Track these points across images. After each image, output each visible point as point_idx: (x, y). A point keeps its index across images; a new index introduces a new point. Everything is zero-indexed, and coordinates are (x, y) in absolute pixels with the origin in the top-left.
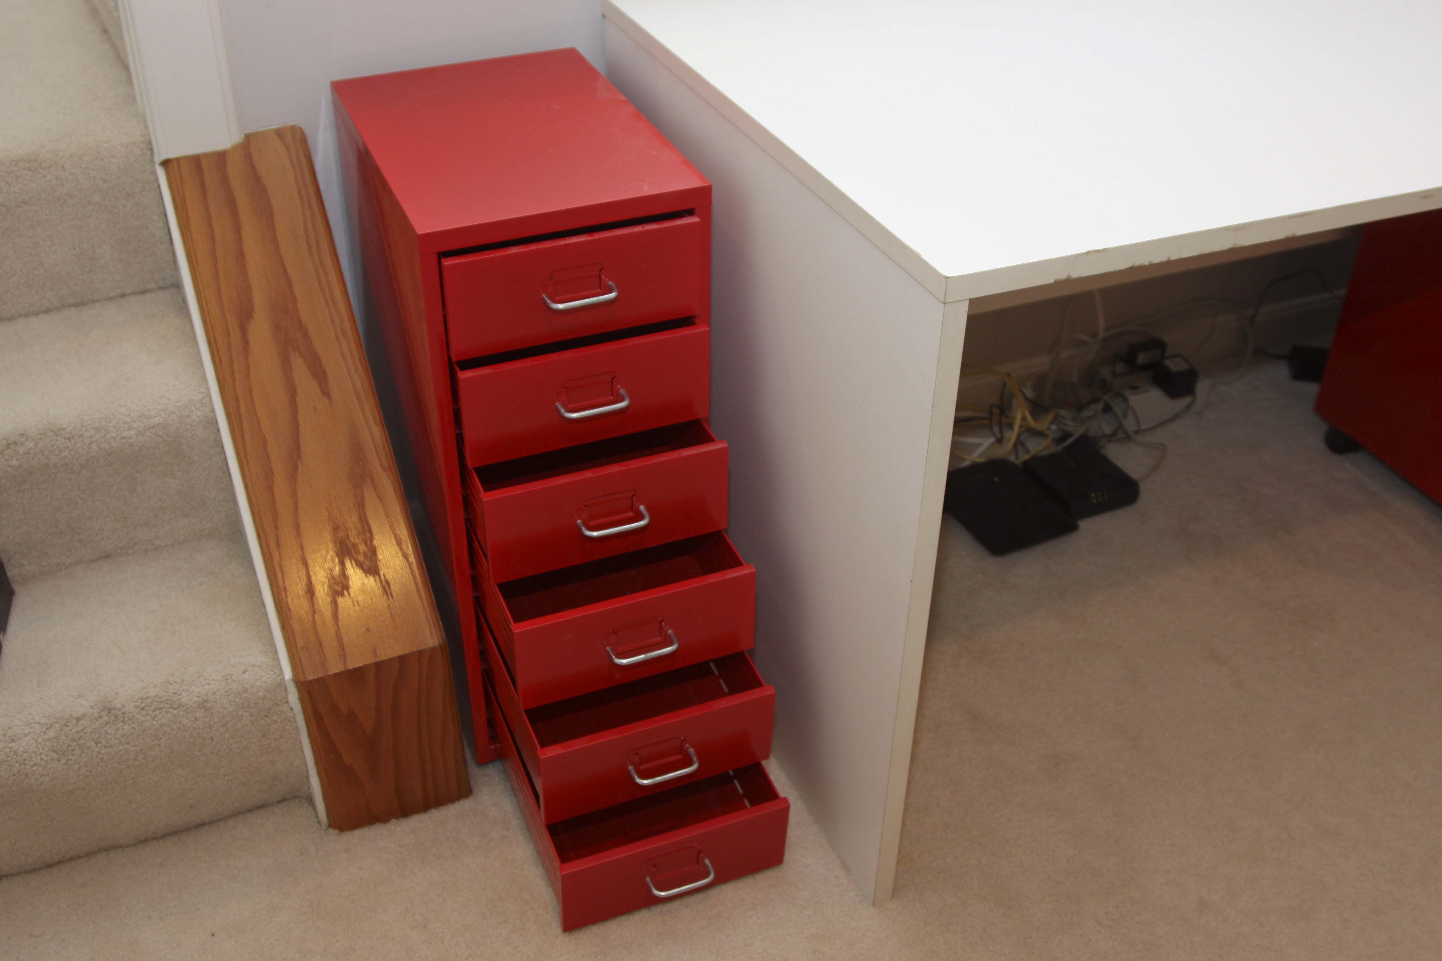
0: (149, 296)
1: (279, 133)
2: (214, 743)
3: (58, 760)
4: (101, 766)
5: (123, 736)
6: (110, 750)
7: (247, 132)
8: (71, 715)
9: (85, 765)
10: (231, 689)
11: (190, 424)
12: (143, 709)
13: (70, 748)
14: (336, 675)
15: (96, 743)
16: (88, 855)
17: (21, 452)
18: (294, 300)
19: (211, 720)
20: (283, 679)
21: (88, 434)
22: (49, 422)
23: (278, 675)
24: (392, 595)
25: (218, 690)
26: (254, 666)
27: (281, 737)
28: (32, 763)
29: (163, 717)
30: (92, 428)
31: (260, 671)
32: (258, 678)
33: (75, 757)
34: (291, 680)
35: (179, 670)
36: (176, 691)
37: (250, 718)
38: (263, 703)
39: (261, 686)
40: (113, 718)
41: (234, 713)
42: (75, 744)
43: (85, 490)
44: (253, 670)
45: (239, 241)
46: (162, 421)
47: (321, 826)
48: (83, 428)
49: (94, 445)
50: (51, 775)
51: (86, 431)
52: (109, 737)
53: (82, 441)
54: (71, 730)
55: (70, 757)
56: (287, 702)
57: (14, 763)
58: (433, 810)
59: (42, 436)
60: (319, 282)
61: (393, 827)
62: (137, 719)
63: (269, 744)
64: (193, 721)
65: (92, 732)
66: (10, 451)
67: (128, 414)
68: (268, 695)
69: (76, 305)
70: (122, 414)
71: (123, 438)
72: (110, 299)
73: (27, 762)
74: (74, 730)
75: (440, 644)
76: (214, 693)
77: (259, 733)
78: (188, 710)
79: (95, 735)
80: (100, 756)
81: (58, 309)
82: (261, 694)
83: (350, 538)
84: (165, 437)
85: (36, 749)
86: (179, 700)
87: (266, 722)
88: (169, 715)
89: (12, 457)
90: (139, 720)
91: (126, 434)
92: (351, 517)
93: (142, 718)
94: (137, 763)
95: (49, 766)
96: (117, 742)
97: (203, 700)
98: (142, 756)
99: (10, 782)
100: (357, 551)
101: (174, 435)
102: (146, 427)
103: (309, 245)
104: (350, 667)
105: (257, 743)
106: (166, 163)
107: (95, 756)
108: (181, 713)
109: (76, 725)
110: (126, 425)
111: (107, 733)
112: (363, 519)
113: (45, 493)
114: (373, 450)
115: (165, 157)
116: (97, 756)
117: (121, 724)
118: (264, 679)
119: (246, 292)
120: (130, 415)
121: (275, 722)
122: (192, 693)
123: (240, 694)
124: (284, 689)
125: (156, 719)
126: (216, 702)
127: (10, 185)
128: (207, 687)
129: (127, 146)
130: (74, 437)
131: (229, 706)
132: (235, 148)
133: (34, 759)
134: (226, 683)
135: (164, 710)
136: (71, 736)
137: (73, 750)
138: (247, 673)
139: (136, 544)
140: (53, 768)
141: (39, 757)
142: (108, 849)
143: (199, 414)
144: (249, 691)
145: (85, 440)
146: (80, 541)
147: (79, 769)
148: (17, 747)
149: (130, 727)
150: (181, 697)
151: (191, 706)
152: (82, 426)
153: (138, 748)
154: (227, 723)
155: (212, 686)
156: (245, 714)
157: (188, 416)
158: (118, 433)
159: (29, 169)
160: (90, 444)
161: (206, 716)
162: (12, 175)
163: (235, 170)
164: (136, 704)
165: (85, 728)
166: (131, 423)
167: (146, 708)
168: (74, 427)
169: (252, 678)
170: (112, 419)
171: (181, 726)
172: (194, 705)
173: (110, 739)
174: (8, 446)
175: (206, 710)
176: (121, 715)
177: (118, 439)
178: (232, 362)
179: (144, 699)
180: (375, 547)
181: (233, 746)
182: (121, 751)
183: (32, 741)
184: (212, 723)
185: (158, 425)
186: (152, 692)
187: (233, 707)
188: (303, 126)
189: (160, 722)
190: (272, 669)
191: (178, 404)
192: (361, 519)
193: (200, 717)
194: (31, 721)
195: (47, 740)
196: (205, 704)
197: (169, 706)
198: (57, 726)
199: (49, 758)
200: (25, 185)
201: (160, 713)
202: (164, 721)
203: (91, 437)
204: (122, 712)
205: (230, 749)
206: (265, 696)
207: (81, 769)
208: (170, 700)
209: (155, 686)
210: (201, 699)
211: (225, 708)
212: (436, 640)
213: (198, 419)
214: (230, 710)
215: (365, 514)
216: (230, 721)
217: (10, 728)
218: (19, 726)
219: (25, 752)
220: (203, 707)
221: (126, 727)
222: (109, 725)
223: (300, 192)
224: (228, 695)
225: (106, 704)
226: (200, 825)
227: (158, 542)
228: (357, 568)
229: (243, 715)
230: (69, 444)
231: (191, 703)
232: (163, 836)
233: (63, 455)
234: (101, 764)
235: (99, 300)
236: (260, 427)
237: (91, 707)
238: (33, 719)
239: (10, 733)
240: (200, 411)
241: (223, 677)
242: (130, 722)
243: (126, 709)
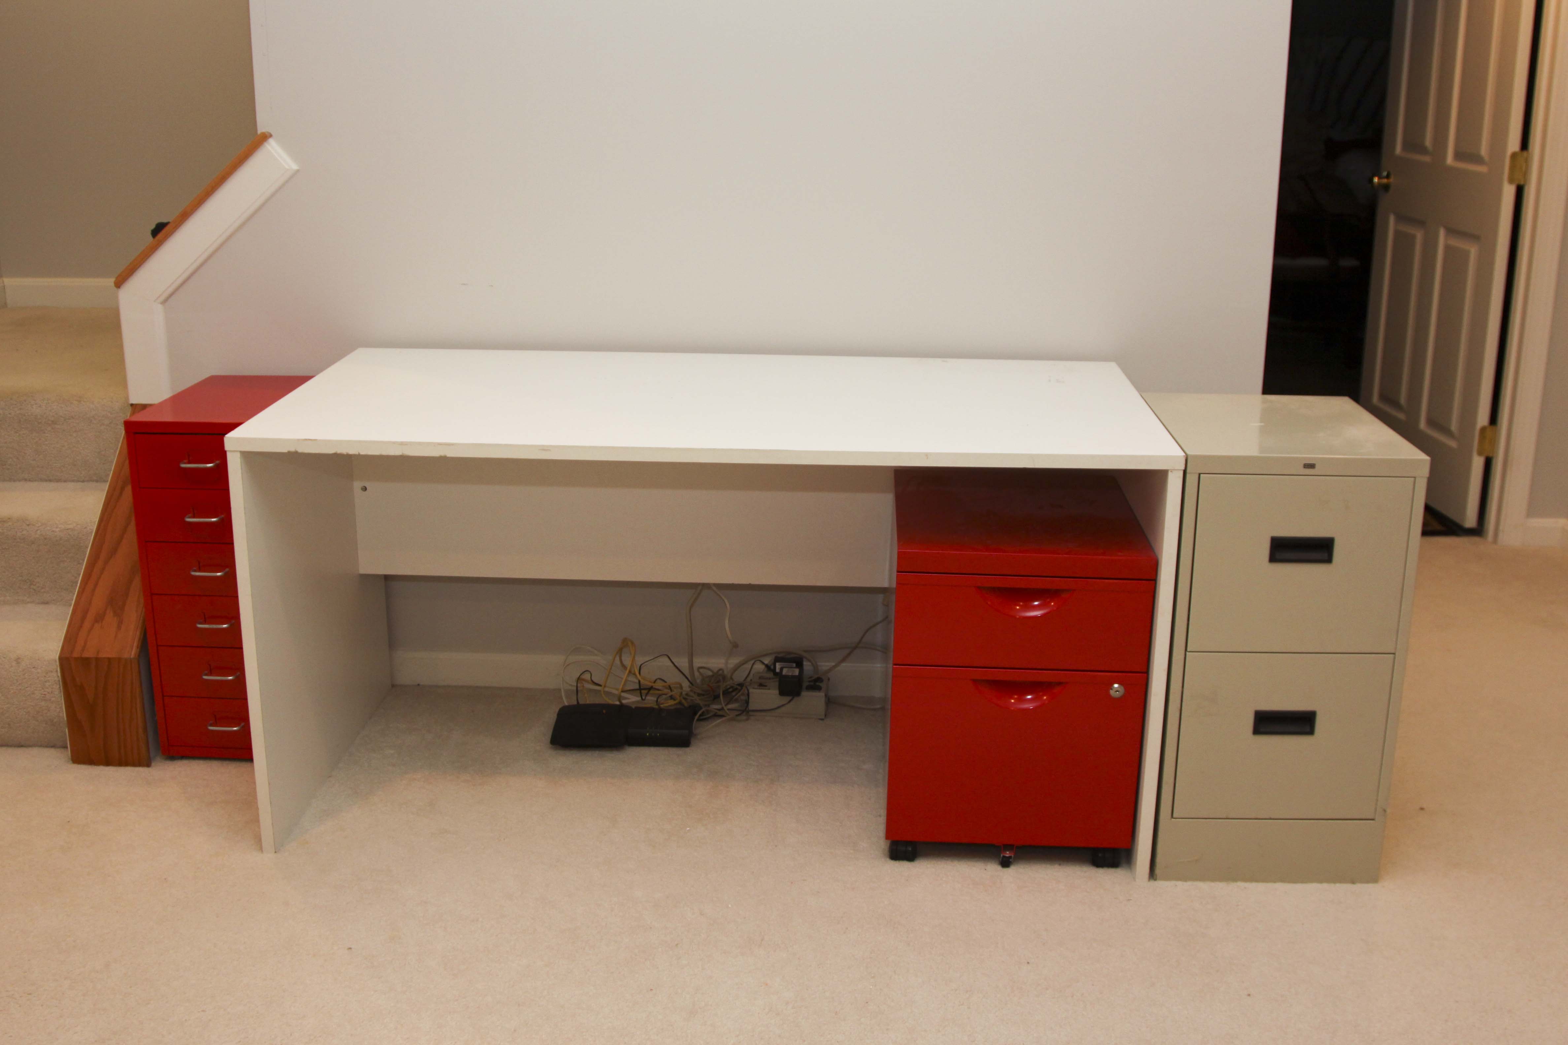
2: (18, 683)
21: (37, 525)
24: (120, 629)
30: (41, 523)
38: (45, 668)
46: (72, 527)
47: (67, 757)
63: (45, 694)
75: (134, 657)
77: (40, 685)
83: (117, 597)
101: (77, 536)
102: (65, 529)
106: (131, 405)
115: (132, 402)
158: (51, 528)
166: (59, 525)
177: (50, 531)
192: (126, 589)
203: (39, 527)
215: (130, 587)
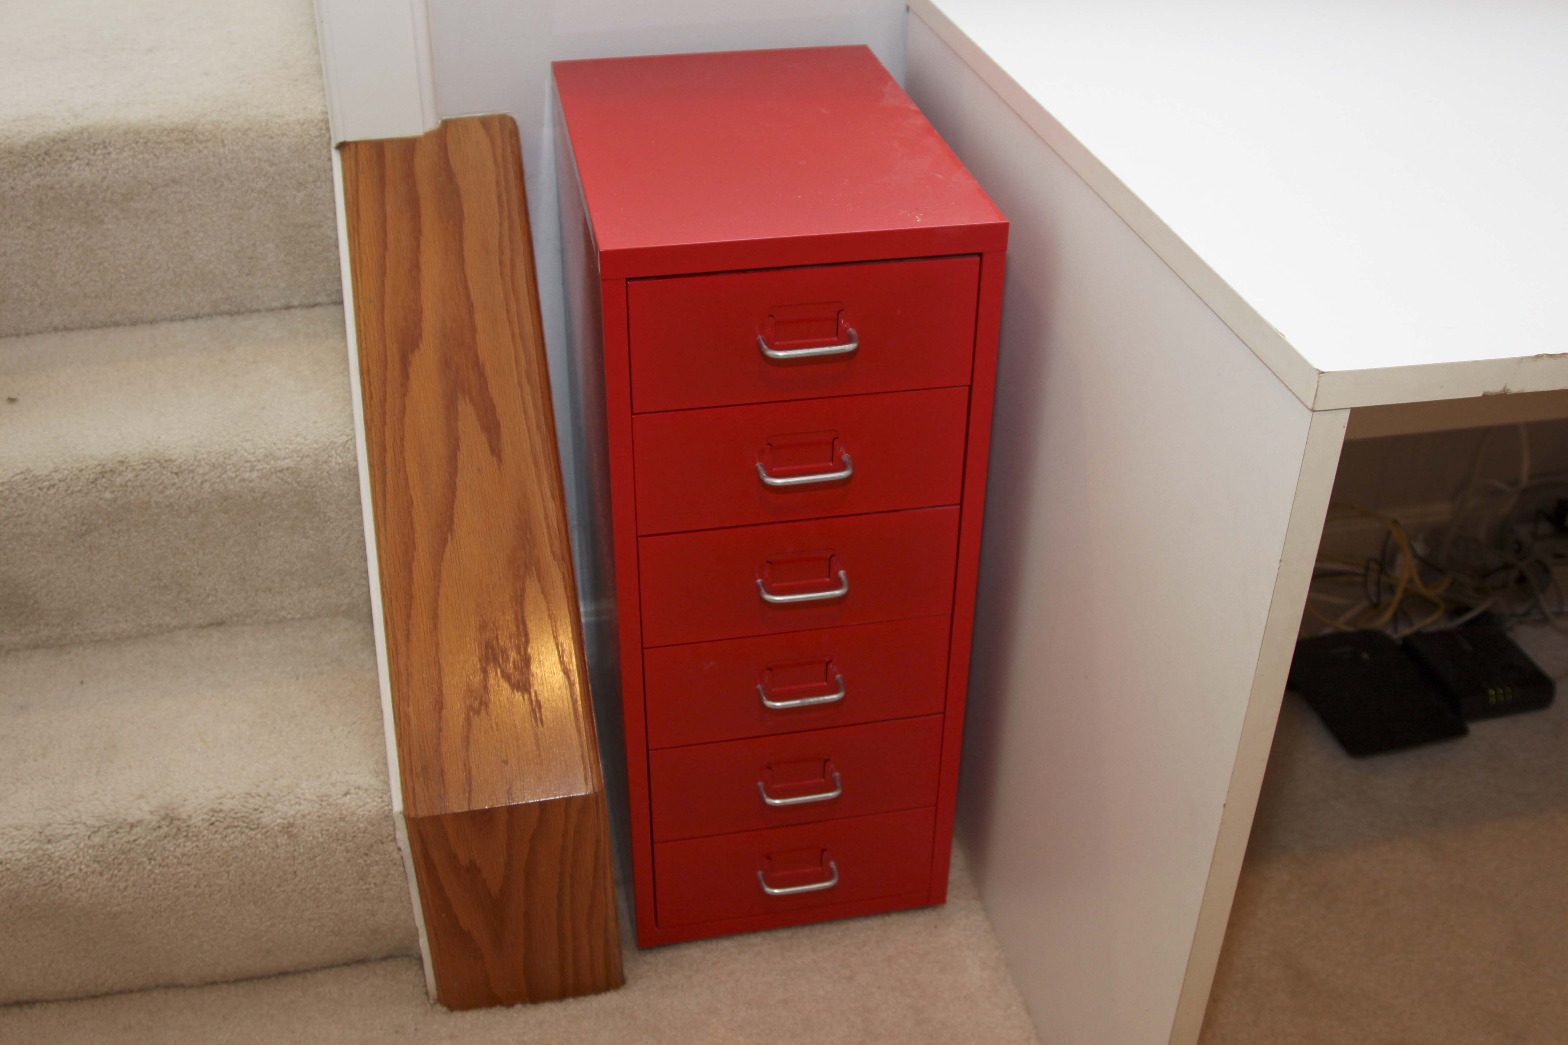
0: (318, 310)
1: (485, 122)
2: (297, 879)
3: (101, 874)
4: (154, 889)
5: (183, 855)
6: (165, 870)
7: (445, 118)
8: (125, 820)
9: (134, 885)
10: (325, 814)
11: (328, 473)
12: (212, 824)
13: (116, 861)
14: (456, 816)
15: (150, 859)
16: (143, 990)
17: (117, 484)
18: (473, 329)
19: (295, 850)
20: (391, 810)
21: (200, 470)
22: (156, 450)
23: (387, 804)
24: (542, 721)
25: (309, 814)
26: (359, 788)
27: (384, 882)
28: (67, 873)
29: (236, 838)
30: (207, 464)
31: (365, 795)
32: (361, 804)
33: (121, 873)
34: (400, 812)
35: (267, 780)
36: (257, 807)
37: (345, 854)
38: (363, 837)
39: (364, 815)
40: (175, 830)
41: (326, 845)
42: (123, 857)
43: (194, 539)
44: (357, 794)
45: (416, 249)
47: (428, 999)
48: (196, 463)
49: (206, 485)
50: (90, 891)
51: (199, 466)
52: (167, 854)
53: (193, 478)
54: (121, 838)
55: (116, 872)
56: (395, 840)
57: (46, 870)
58: (571, 1000)
59: (145, 467)
60: (508, 311)
61: (515, 1015)
62: (204, 836)
63: (367, 889)
64: (273, 848)
65: (146, 845)
66: (104, 480)
67: (252, 451)
68: (370, 828)
69: (230, 314)
70: (245, 450)
71: (243, 480)
72: (272, 310)
73: (62, 871)
74: (125, 839)
75: (595, 792)
76: (304, 816)
77: (355, 874)
78: (268, 834)
79: (150, 848)
80: (153, 876)
81: (210, 315)
82: (361, 825)
83: (500, 641)
84: (295, 485)
85: (75, 856)
86: (259, 819)
87: (365, 861)
88: (243, 836)
89: (106, 488)
90: (205, 838)
91: (247, 475)
92: (504, 615)
93: (210, 836)
94: (200, 891)
95: (89, 880)
96: (176, 861)
97: (289, 823)
98: (206, 884)
99: (38, 893)
100: (506, 659)
101: (306, 484)
102: (273, 470)
103: (501, 263)
104: (477, 806)
105: (352, 887)
106: (342, 147)
107: (146, 876)
108: (259, 836)
109: (129, 832)
110: (248, 465)
111: (164, 849)
112: (520, 619)
113: (145, 537)
114: (545, 531)
115: (341, 139)
116: (149, 876)
117: (184, 839)
118: (368, 807)
119: (415, 315)
120: (254, 453)
121: (377, 863)
122: (277, 812)
123: (335, 822)
124: (392, 823)
125: (227, 839)
126: (304, 828)
127: (158, 158)
128: (297, 807)
129: (303, 124)
130: (183, 471)
131: (320, 835)
132: (428, 135)
133: (71, 868)
134: (321, 805)
135: (239, 829)
136: (120, 846)
137: (120, 864)
138: (349, 796)
139: (256, 612)
140: (93, 882)
141: (78, 867)
142: (167, 987)
143: (340, 461)
144: (347, 819)
145: (196, 478)
146: (188, 600)
147: (126, 888)
148: (53, 850)
149: (194, 844)
150: (262, 815)
151: (273, 829)
152: (195, 459)
153: (201, 872)
154: (316, 857)
155: (302, 807)
156: (339, 847)
157: (326, 462)
158: (238, 473)
159: (183, 140)
160: (202, 483)
161: (289, 844)
162: (161, 146)
163: (423, 163)
164: (205, 816)
165: (139, 838)
166: (255, 463)
167: (217, 823)
168: (185, 460)
169: (354, 803)
170: (232, 455)
171: (258, 852)
172: (276, 828)
173: (168, 857)
174: (103, 474)
175: (291, 836)
176: (185, 829)
177: (237, 480)
178: (385, 399)
179: (216, 812)
180: (530, 656)
181: (321, 886)
182: (179, 873)
183: (73, 846)
184: (296, 854)
185: (287, 469)
186: (228, 804)
187: (324, 837)
188: (516, 116)
189: (231, 843)
190: (381, 795)
191: (315, 446)
192: (516, 618)
193: (282, 845)
194: (76, 820)
195: (90, 847)
196: (290, 829)
197: (245, 825)
198: (106, 830)
199: (90, 870)
200: (175, 160)
201: (234, 832)
202: (237, 843)
204: (186, 824)
205: (318, 889)
206: (366, 828)
207: (128, 889)
208: (248, 818)
209: (233, 798)
210: (286, 822)
211: (314, 837)
212: (590, 786)
213: (337, 467)
214: (321, 840)
215: (523, 612)
216: (320, 855)
217: (49, 825)
218: (60, 824)
219: (61, 858)
220: (287, 832)
221: (188, 844)
222: (168, 839)
223: (499, 197)
224: (321, 822)
225: (169, 812)
226: (283, 974)
227: (283, 613)
228: (503, 680)
229: (337, 849)
230: (176, 480)
231: (272, 825)
232: (237, 981)
233: (168, 492)
234: (153, 886)
235: (259, 311)
236: (407, 486)
237: (151, 813)
238: (79, 817)
239: (48, 831)
240: (342, 458)
241: (318, 797)
242: (195, 839)
243: (192, 822)
